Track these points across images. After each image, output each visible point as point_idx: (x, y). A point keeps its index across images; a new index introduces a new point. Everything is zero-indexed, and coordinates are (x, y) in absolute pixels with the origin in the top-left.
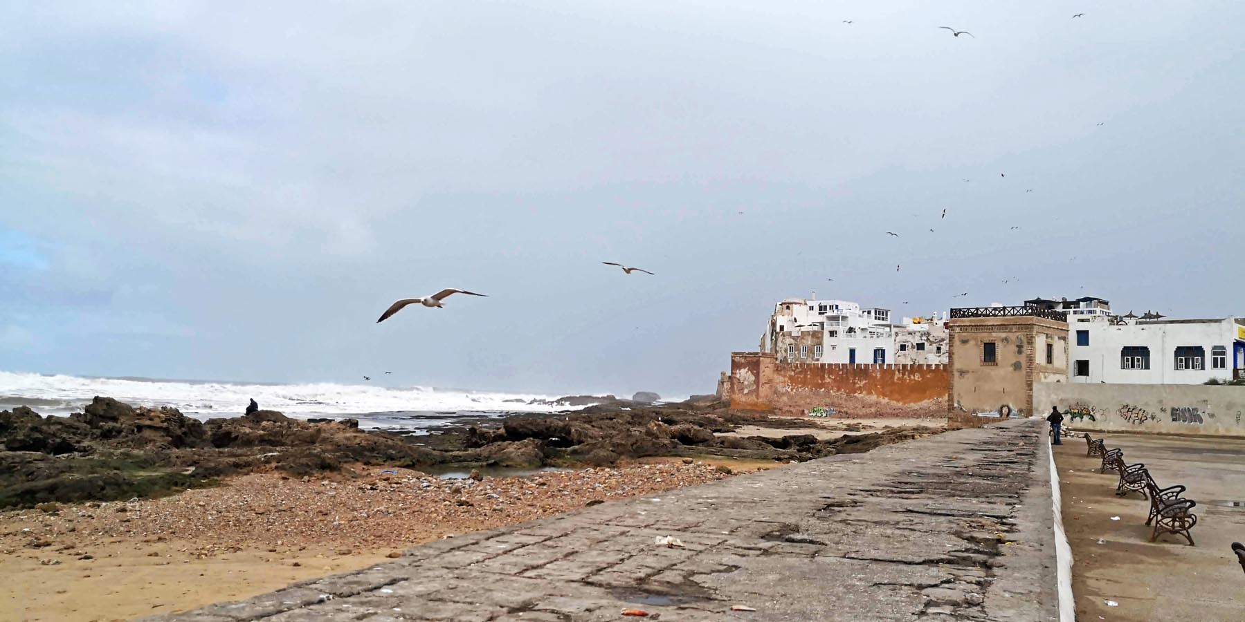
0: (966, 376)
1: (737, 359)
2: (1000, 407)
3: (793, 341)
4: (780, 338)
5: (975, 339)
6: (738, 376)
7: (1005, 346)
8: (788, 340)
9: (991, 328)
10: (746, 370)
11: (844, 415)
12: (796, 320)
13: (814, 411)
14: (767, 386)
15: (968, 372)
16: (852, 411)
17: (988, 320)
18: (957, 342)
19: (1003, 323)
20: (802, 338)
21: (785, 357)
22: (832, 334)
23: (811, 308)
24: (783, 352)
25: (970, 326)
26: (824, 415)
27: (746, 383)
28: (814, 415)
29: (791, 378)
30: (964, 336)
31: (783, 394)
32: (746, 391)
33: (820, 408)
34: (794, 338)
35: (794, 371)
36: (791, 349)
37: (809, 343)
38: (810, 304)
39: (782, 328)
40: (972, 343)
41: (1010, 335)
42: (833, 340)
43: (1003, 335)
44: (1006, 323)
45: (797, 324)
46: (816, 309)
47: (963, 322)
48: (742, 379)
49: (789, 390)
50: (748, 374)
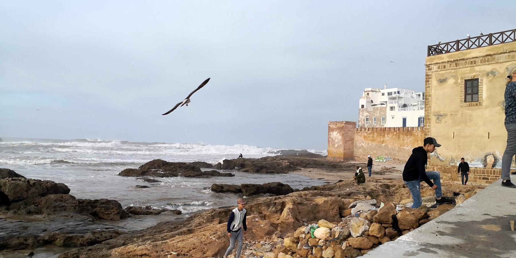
0: (443, 120)
1: (332, 126)
2: (484, 156)
3: (368, 114)
4: (361, 113)
5: (455, 77)
6: (332, 137)
7: (490, 81)
8: (366, 114)
9: (473, 62)
10: (337, 132)
11: (397, 161)
12: (372, 102)
13: (378, 158)
14: (350, 142)
15: (445, 115)
16: (402, 159)
17: (470, 53)
18: (434, 82)
19: (489, 53)
20: (374, 112)
21: (364, 124)
22: (392, 108)
23: (383, 94)
24: (362, 121)
25: (448, 62)
26: (385, 161)
27: (336, 141)
28: (379, 161)
29: (365, 137)
30: (442, 74)
31: (360, 148)
32: (336, 146)
33: (382, 156)
34: (369, 112)
35: (367, 133)
36: (367, 119)
37: (378, 115)
38: (382, 91)
39: (363, 106)
40: (451, 81)
41: (497, 67)
42: (393, 113)
43: (488, 68)
44: (492, 53)
45: (373, 104)
46: (386, 94)
47: (441, 58)
48: (334, 138)
49: (364, 145)
50: (338, 135)
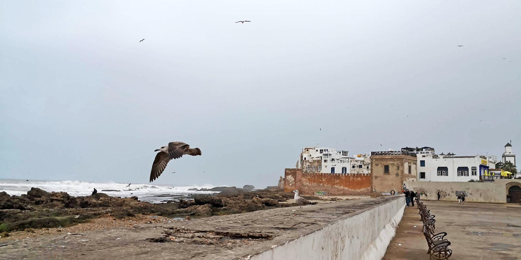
0: (378, 179)
1: (287, 171)
2: (391, 191)
3: (310, 164)
4: (305, 163)
5: (381, 164)
6: (287, 178)
7: (392, 167)
8: (308, 164)
9: (387, 160)
10: (291, 176)
11: (330, 194)
12: (311, 156)
13: (318, 193)
14: (299, 182)
15: (378, 177)
16: (333, 193)
17: (386, 157)
18: (374, 165)
19: (392, 158)
20: (314, 163)
21: (307, 170)
22: (325, 161)
23: (317, 151)
24: (306, 168)
25: (379, 159)
26: (322, 194)
27: (291, 181)
28: (318, 194)
29: (309, 179)
30: (377, 163)
31: (306, 186)
32: (291, 185)
33: (321, 191)
34: (310, 163)
35: (310, 176)
36: (309, 167)
37: (316, 165)
38: (316, 149)
39: (305, 158)
40: (380, 165)
41: (394, 162)
42: (326, 164)
43: (392, 162)
44: (393, 158)
45: (311, 157)
46: (319, 151)
47: (376, 157)
48: (289, 180)
49: (308, 184)
50: (291, 177)
